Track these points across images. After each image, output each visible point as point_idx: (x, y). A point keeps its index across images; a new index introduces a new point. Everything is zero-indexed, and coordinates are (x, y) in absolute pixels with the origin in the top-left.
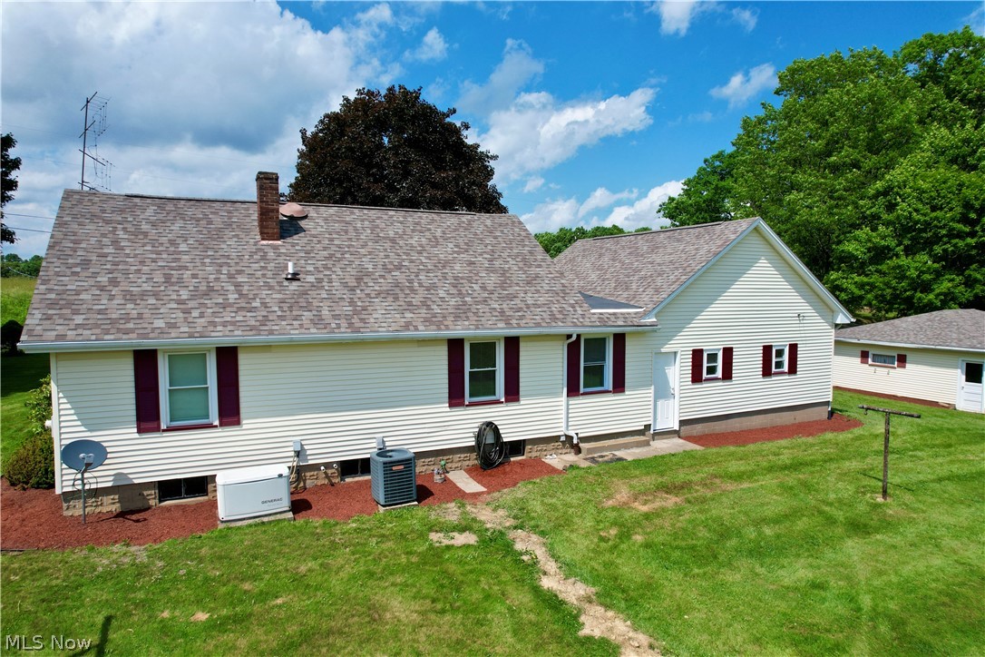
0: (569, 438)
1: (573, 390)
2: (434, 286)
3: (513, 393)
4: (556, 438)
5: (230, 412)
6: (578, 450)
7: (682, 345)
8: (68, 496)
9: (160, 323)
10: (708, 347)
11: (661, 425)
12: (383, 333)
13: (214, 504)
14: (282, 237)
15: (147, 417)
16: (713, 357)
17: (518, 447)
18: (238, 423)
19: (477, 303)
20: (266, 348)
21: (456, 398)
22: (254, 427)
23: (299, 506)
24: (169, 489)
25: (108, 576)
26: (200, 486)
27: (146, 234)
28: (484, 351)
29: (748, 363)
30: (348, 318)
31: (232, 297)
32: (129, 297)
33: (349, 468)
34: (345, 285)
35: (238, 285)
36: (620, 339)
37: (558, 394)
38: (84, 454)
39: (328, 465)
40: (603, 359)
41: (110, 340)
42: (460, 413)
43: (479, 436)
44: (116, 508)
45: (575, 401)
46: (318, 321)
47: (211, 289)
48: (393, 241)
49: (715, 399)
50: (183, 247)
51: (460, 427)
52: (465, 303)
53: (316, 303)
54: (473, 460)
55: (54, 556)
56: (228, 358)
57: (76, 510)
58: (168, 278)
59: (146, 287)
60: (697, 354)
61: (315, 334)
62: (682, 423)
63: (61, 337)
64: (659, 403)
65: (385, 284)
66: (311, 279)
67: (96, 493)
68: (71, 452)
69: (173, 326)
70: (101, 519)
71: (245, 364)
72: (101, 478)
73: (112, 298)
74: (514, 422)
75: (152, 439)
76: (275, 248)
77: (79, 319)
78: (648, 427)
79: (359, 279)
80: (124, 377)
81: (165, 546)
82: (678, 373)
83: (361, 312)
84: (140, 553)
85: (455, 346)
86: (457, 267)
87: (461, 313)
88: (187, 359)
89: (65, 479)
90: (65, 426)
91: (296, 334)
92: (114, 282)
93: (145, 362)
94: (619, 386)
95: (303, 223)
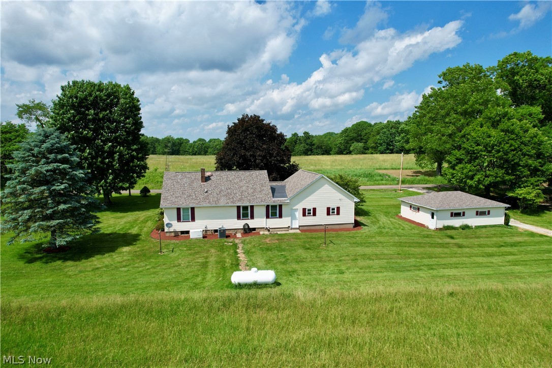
0: (267, 228)
1: (268, 217)
2: (236, 193)
3: (252, 217)
4: (264, 228)
5: (193, 219)
6: (269, 231)
7: (300, 207)
8: (167, 232)
9: (181, 203)
10: (308, 208)
11: (294, 226)
12: (222, 205)
13: (190, 236)
14: (206, 182)
15: (179, 219)
16: (309, 210)
17: (254, 229)
18: (194, 221)
19: (245, 197)
20: (199, 207)
21: (239, 218)
22: (198, 222)
23: (204, 237)
24: (183, 232)
25: (173, 244)
26: (188, 232)
27: (179, 182)
28: (245, 208)
29: (321, 212)
30: (215, 201)
31: (194, 197)
32: (176, 197)
33: (216, 231)
34: (217, 194)
35: (195, 194)
36: (281, 206)
37: (264, 218)
38: (169, 225)
39: (212, 230)
40: (277, 210)
41: (173, 206)
42: (239, 221)
43: (244, 226)
44: (174, 235)
45: (268, 220)
46: (209, 202)
47: (190, 195)
48: (231, 181)
49: (310, 221)
50: (186, 185)
51: (240, 224)
52: (242, 197)
53: (210, 198)
54: (242, 231)
55: (166, 241)
56: (193, 209)
57: (168, 235)
58: (183, 193)
59: (179, 195)
60: (304, 210)
61: (208, 205)
62: (299, 226)
63: (166, 205)
64: (293, 221)
65: (225, 193)
66: (210, 192)
67: (171, 232)
68: (167, 225)
69: (183, 203)
70: (171, 236)
71: (196, 210)
72: (172, 229)
73: (173, 197)
74: (252, 223)
75: (180, 223)
76: (204, 184)
77: (168, 202)
78: (289, 227)
79: (220, 192)
80: (175, 212)
81: (181, 241)
82: (299, 214)
83: (218, 200)
84: (178, 242)
85: (238, 207)
86: (244, 188)
87: (240, 200)
88: (186, 209)
89: (166, 229)
90: (166, 220)
91: (205, 205)
92: (173, 194)
93: (179, 210)
94: (281, 216)
95: (211, 177)
